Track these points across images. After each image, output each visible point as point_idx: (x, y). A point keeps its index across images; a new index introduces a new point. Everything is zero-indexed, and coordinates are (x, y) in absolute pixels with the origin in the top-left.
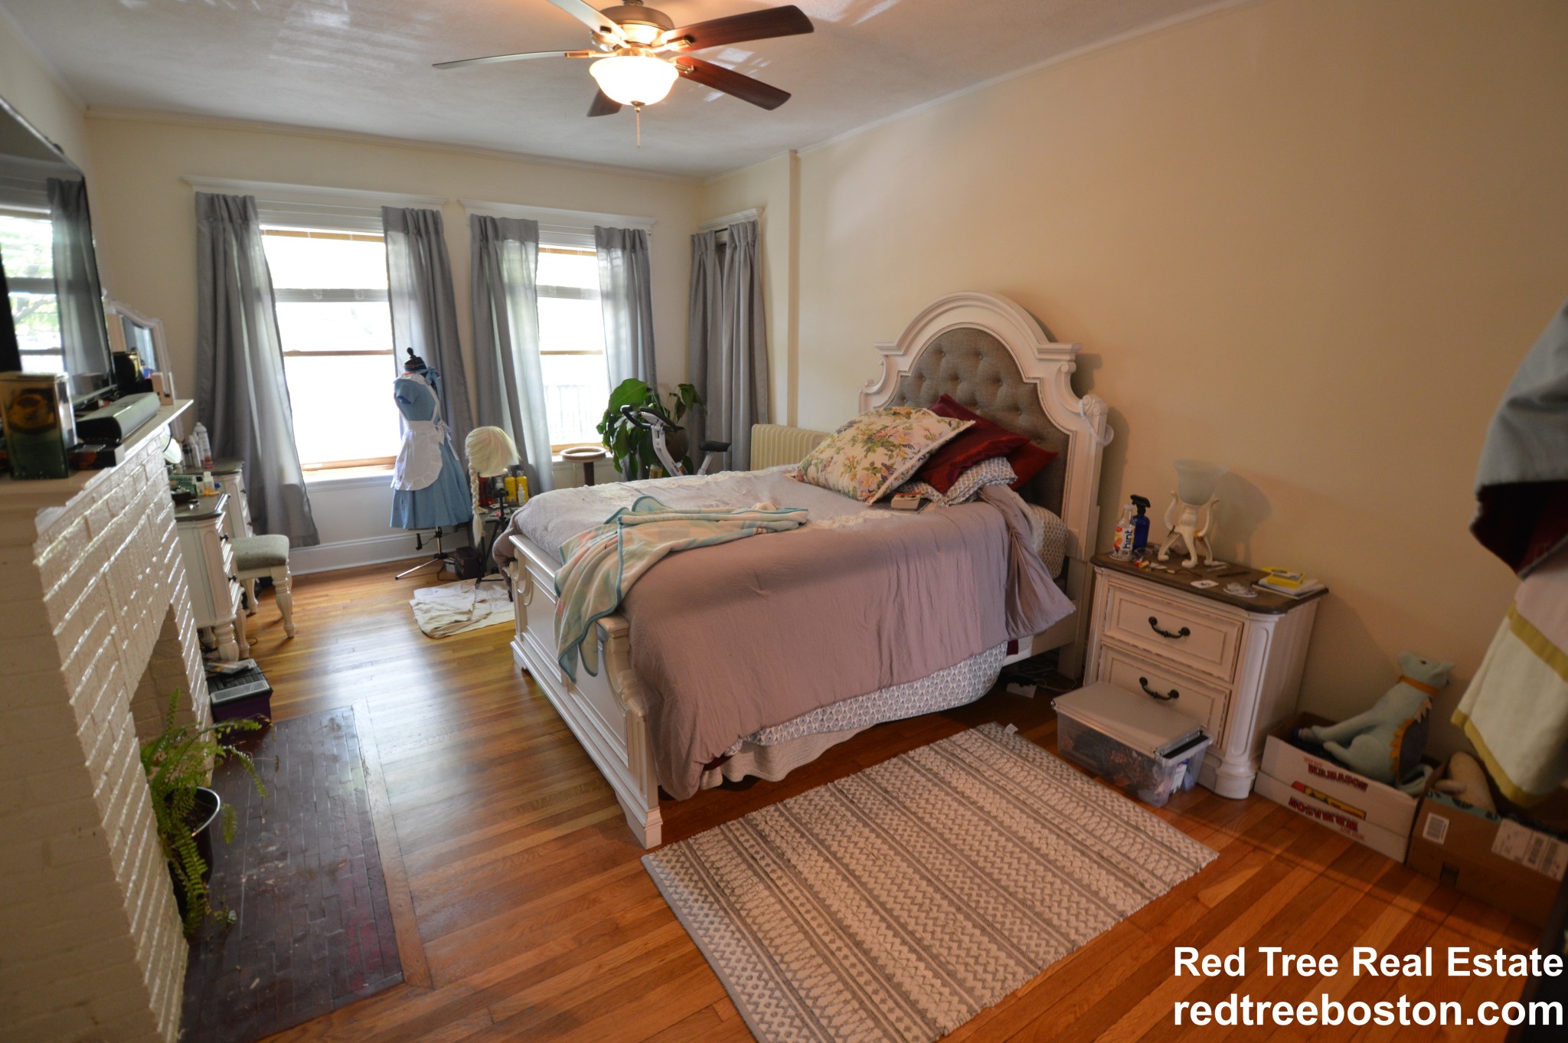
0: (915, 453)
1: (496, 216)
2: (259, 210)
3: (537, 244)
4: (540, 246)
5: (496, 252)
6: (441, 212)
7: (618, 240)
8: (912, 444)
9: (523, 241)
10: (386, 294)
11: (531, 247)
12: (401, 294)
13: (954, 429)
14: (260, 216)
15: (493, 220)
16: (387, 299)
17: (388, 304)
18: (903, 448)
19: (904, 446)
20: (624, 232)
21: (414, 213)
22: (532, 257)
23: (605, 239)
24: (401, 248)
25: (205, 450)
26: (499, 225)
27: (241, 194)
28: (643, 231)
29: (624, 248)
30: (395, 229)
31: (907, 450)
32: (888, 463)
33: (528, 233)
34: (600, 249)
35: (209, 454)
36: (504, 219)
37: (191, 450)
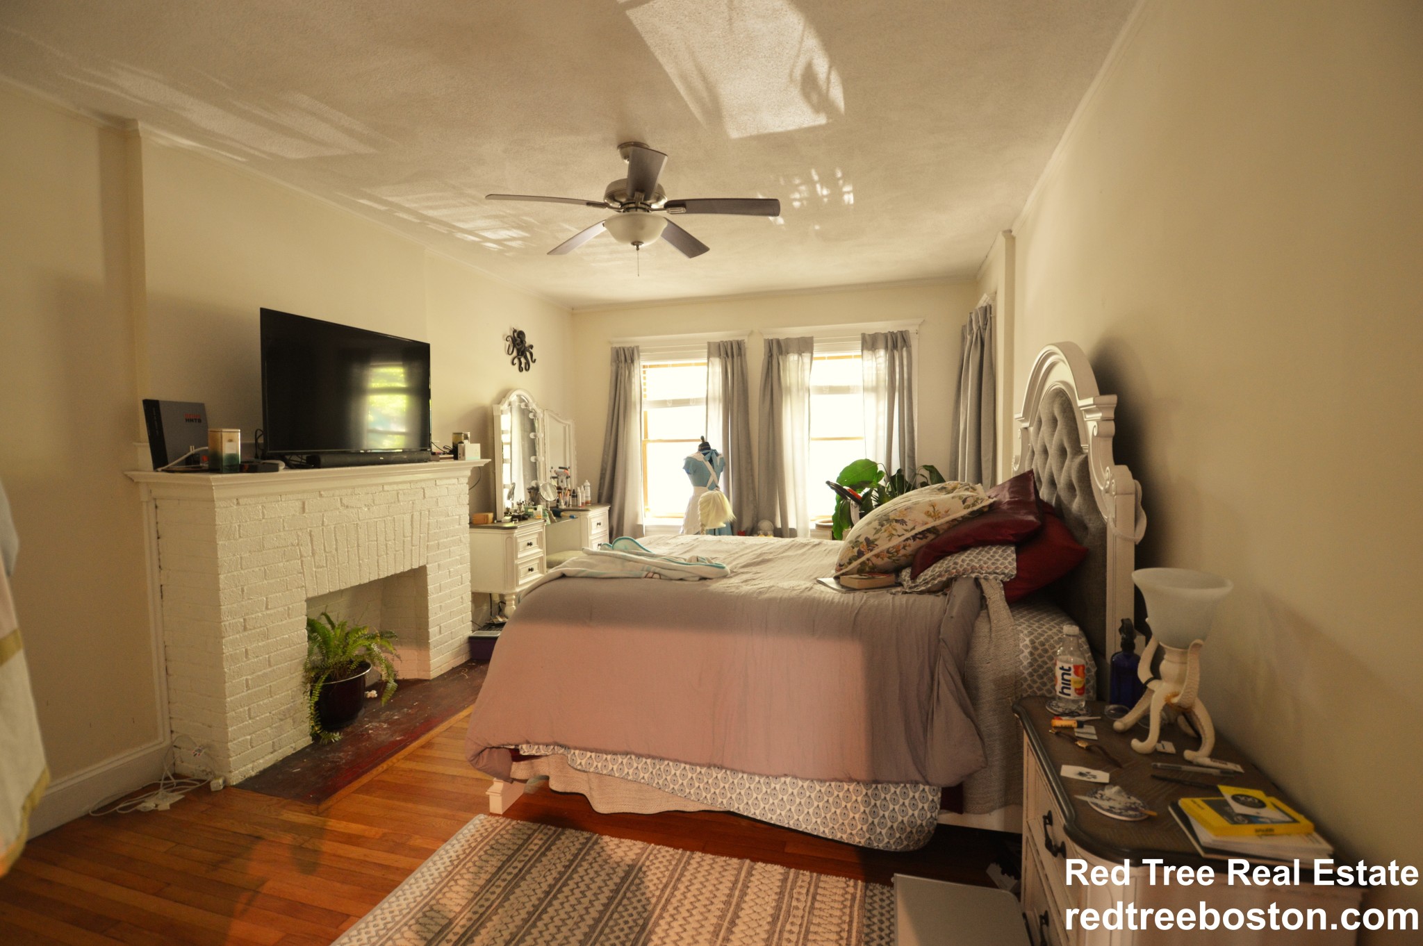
0: (906, 530)
1: (781, 337)
2: (641, 354)
3: (812, 353)
4: (815, 356)
5: (779, 364)
6: (746, 341)
7: (881, 343)
8: (906, 519)
9: (800, 353)
10: (705, 400)
11: (806, 357)
12: (714, 399)
13: (968, 507)
14: (641, 357)
15: (778, 342)
16: (705, 403)
17: (705, 406)
18: (894, 524)
19: (897, 521)
20: (885, 335)
21: (725, 344)
22: (807, 366)
23: (870, 343)
24: (717, 368)
25: (587, 497)
26: (783, 344)
27: (632, 345)
28: (906, 332)
29: (886, 348)
30: (714, 356)
31: (898, 526)
32: (871, 538)
33: (805, 346)
34: (865, 352)
35: (589, 499)
36: (787, 339)
37: (577, 496)
